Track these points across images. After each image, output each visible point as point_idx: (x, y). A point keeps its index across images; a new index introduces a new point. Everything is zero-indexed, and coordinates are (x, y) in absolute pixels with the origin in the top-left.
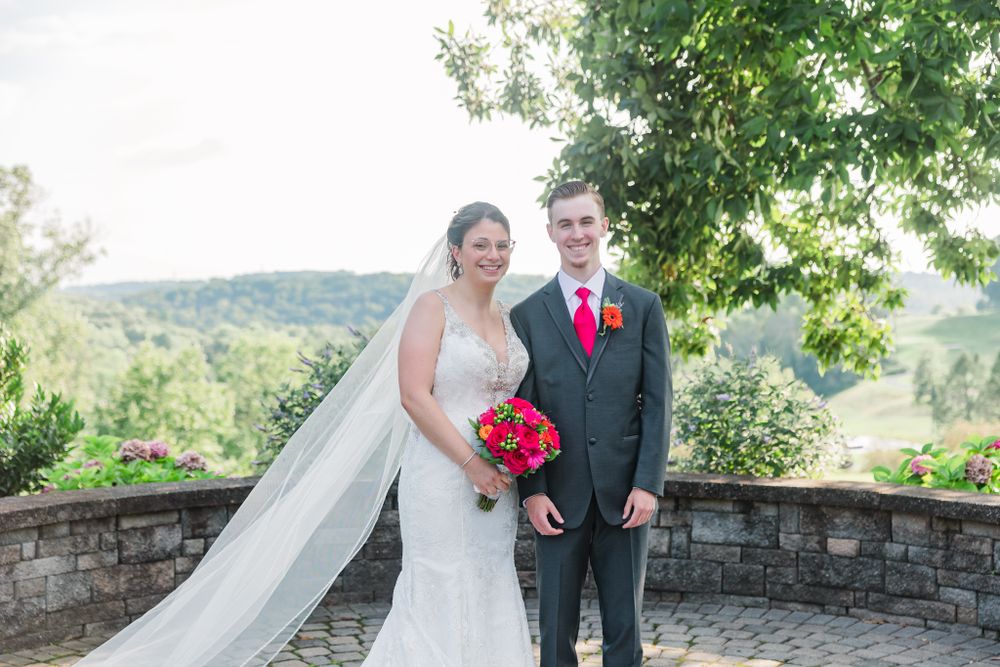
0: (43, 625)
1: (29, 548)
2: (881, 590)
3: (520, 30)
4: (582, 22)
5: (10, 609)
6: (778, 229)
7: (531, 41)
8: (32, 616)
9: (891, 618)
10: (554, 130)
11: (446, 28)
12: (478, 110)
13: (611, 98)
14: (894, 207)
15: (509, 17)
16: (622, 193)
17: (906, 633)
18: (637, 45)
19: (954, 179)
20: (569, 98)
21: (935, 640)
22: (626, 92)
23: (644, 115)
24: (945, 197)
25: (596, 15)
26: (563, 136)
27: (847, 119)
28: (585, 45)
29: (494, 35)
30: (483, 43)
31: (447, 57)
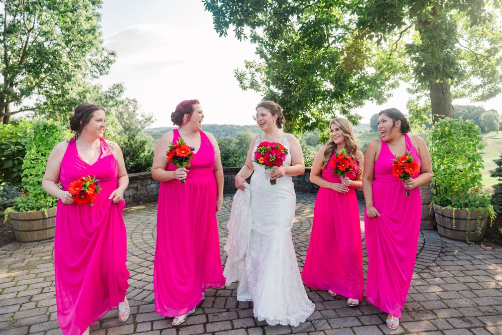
0: (153, 198)
1: (149, 182)
3: (253, 70)
4: (267, 68)
5: (146, 194)
6: (313, 114)
7: (256, 72)
8: (150, 196)
10: (261, 93)
11: (237, 70)
12: (244, 88)
13: (274, 85)
14: (338, 109)
15: (251, 67)
19: (351, 102)
20: (264, 85)
22: (277, 84)
23: (281, 89)
24: (349, 106)
25: (270, 67)
26: (263, 94)
27: (324, 91)
28: (267, 73)
29: (248, 71)
30: (245, 73)
31: (237, 76)
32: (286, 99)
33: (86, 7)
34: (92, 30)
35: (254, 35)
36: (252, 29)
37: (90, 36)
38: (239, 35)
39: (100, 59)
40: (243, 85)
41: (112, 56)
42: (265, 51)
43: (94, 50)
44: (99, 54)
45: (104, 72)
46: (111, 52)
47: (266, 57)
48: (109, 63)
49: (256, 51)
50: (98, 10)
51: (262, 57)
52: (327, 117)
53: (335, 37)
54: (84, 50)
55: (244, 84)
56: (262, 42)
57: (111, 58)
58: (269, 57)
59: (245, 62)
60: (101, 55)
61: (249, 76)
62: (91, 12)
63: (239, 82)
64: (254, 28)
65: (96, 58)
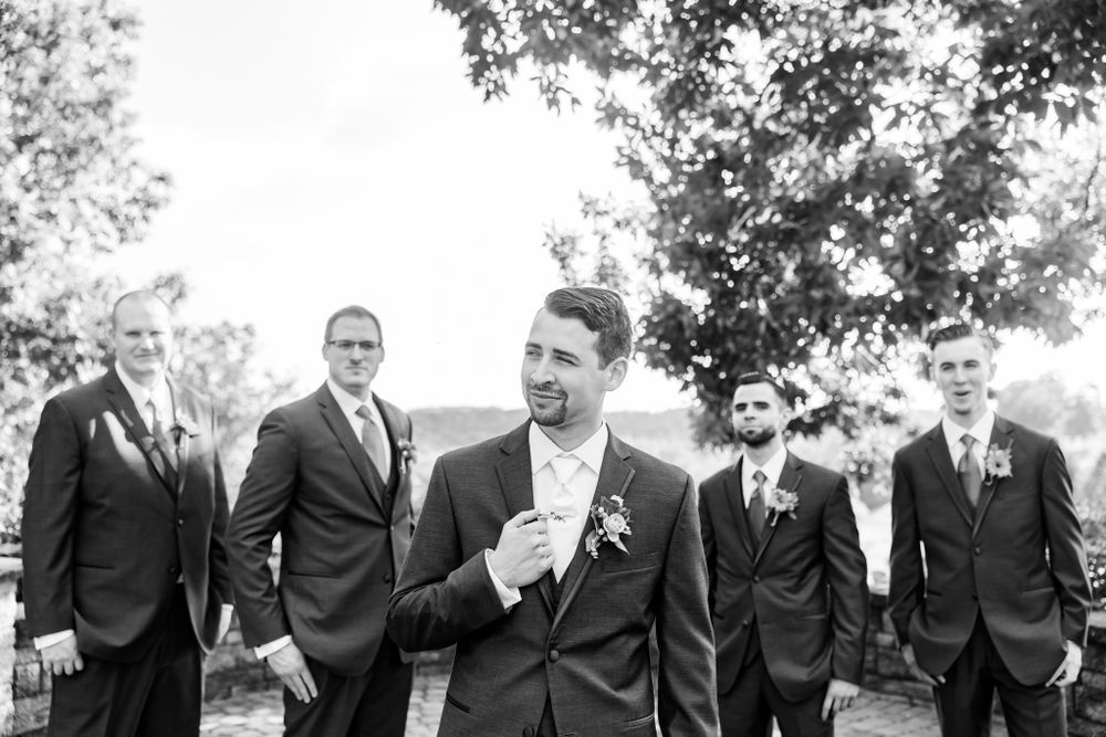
2: (874, 672)
3: (606, 224)
4: (654, 217)
6: (816, 379)
7: (615, 232)
9: (883, 696)
13: (677, 275)
15: (598, 213)
16: (686, 350)
17: (894, 709)
18: (694, 235)
21: (918, 715)
22: (688, 269)
23: (701, 289)
25: (662, 212)
28: (657, 234)
30: (578, 234)
31: (550, 245)
32: (720, 322)
33: (87, 35)
34: (103, 104)
35: (610, 104)
36: (600, 82)
37: (95, 125)
38: (551, 94)
39: (123, 196)
40: (569, 275)
41: (162, 184)
42: (647, 157)
43: (102, 165)
44: (121, 180)
45: (130, 232)
46: (158, 174)
47: (649, 179)
48: (149, 205)
49: (616, 157)
50: (127, 47)
51: (635, 176)
52: (866, 389)
53: (897, 107)
54: (72, 165)
55: (574, 272)
56: (636, 127)
57: (158, 190)
58: (662, 174)
59: (581, 196)
60: (128, 180)
61: (589, 244)
62: (102, 51)
63: (558, 264)
64: (606, 75)
65: (110, 190)
